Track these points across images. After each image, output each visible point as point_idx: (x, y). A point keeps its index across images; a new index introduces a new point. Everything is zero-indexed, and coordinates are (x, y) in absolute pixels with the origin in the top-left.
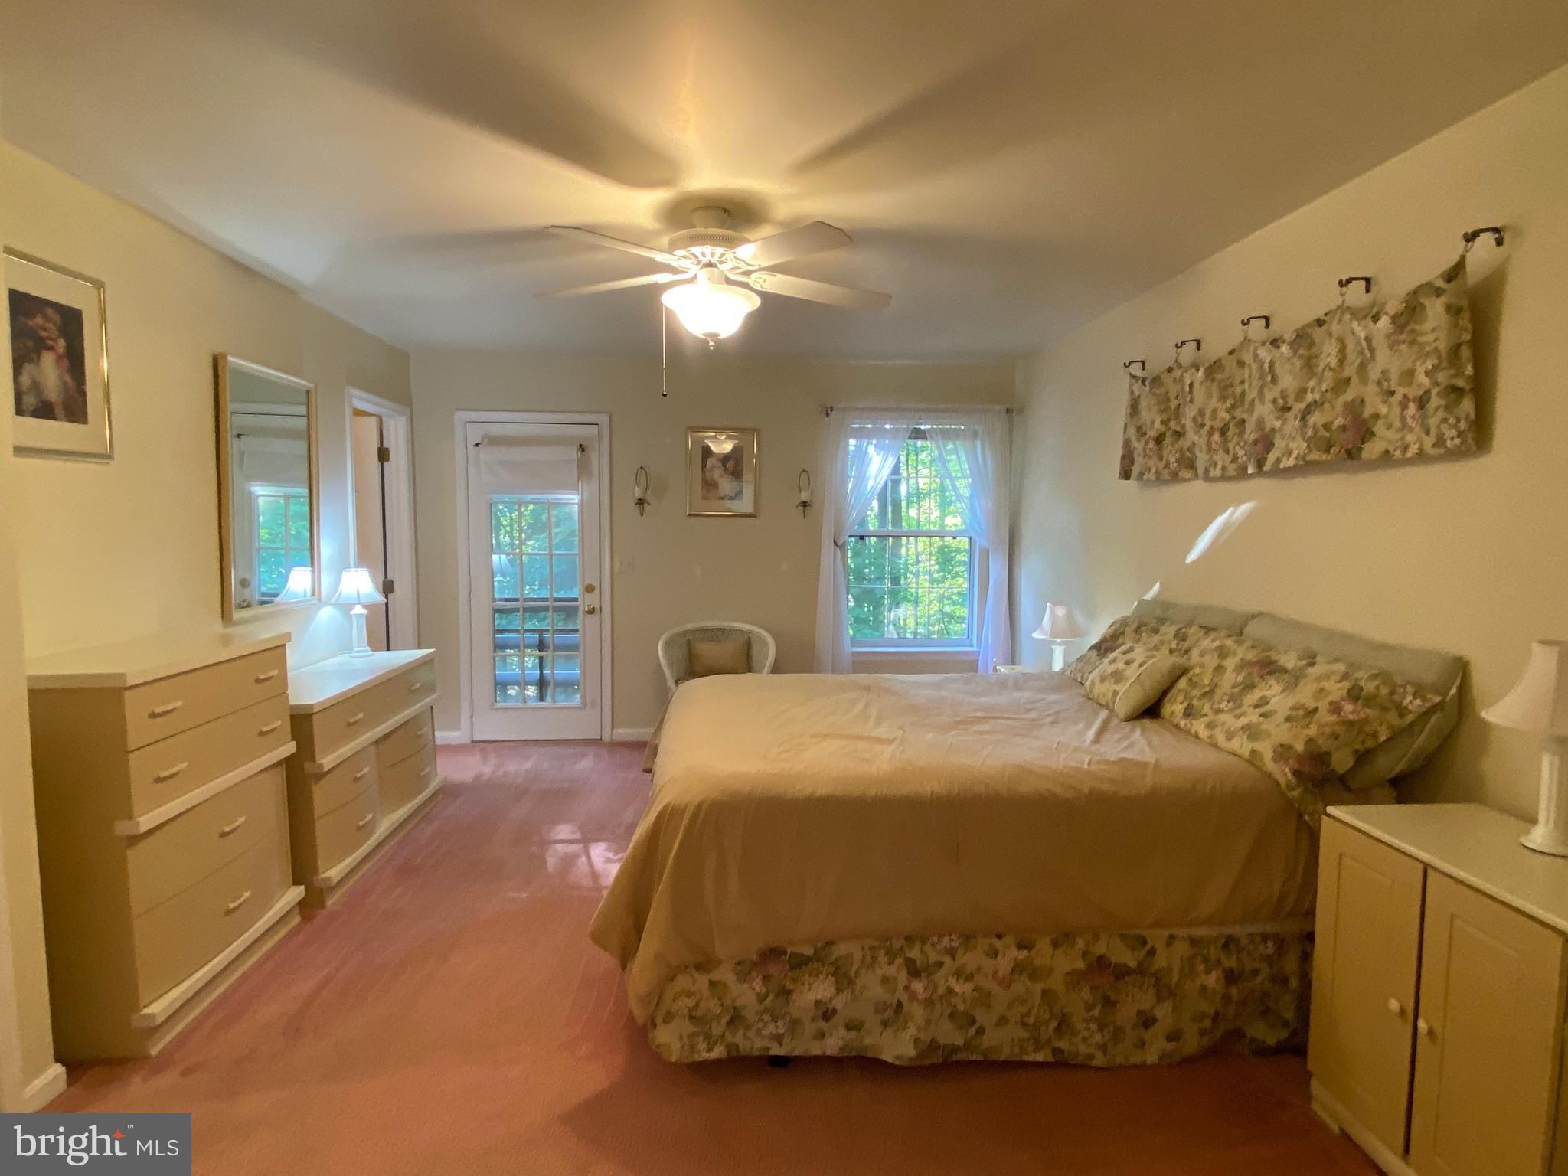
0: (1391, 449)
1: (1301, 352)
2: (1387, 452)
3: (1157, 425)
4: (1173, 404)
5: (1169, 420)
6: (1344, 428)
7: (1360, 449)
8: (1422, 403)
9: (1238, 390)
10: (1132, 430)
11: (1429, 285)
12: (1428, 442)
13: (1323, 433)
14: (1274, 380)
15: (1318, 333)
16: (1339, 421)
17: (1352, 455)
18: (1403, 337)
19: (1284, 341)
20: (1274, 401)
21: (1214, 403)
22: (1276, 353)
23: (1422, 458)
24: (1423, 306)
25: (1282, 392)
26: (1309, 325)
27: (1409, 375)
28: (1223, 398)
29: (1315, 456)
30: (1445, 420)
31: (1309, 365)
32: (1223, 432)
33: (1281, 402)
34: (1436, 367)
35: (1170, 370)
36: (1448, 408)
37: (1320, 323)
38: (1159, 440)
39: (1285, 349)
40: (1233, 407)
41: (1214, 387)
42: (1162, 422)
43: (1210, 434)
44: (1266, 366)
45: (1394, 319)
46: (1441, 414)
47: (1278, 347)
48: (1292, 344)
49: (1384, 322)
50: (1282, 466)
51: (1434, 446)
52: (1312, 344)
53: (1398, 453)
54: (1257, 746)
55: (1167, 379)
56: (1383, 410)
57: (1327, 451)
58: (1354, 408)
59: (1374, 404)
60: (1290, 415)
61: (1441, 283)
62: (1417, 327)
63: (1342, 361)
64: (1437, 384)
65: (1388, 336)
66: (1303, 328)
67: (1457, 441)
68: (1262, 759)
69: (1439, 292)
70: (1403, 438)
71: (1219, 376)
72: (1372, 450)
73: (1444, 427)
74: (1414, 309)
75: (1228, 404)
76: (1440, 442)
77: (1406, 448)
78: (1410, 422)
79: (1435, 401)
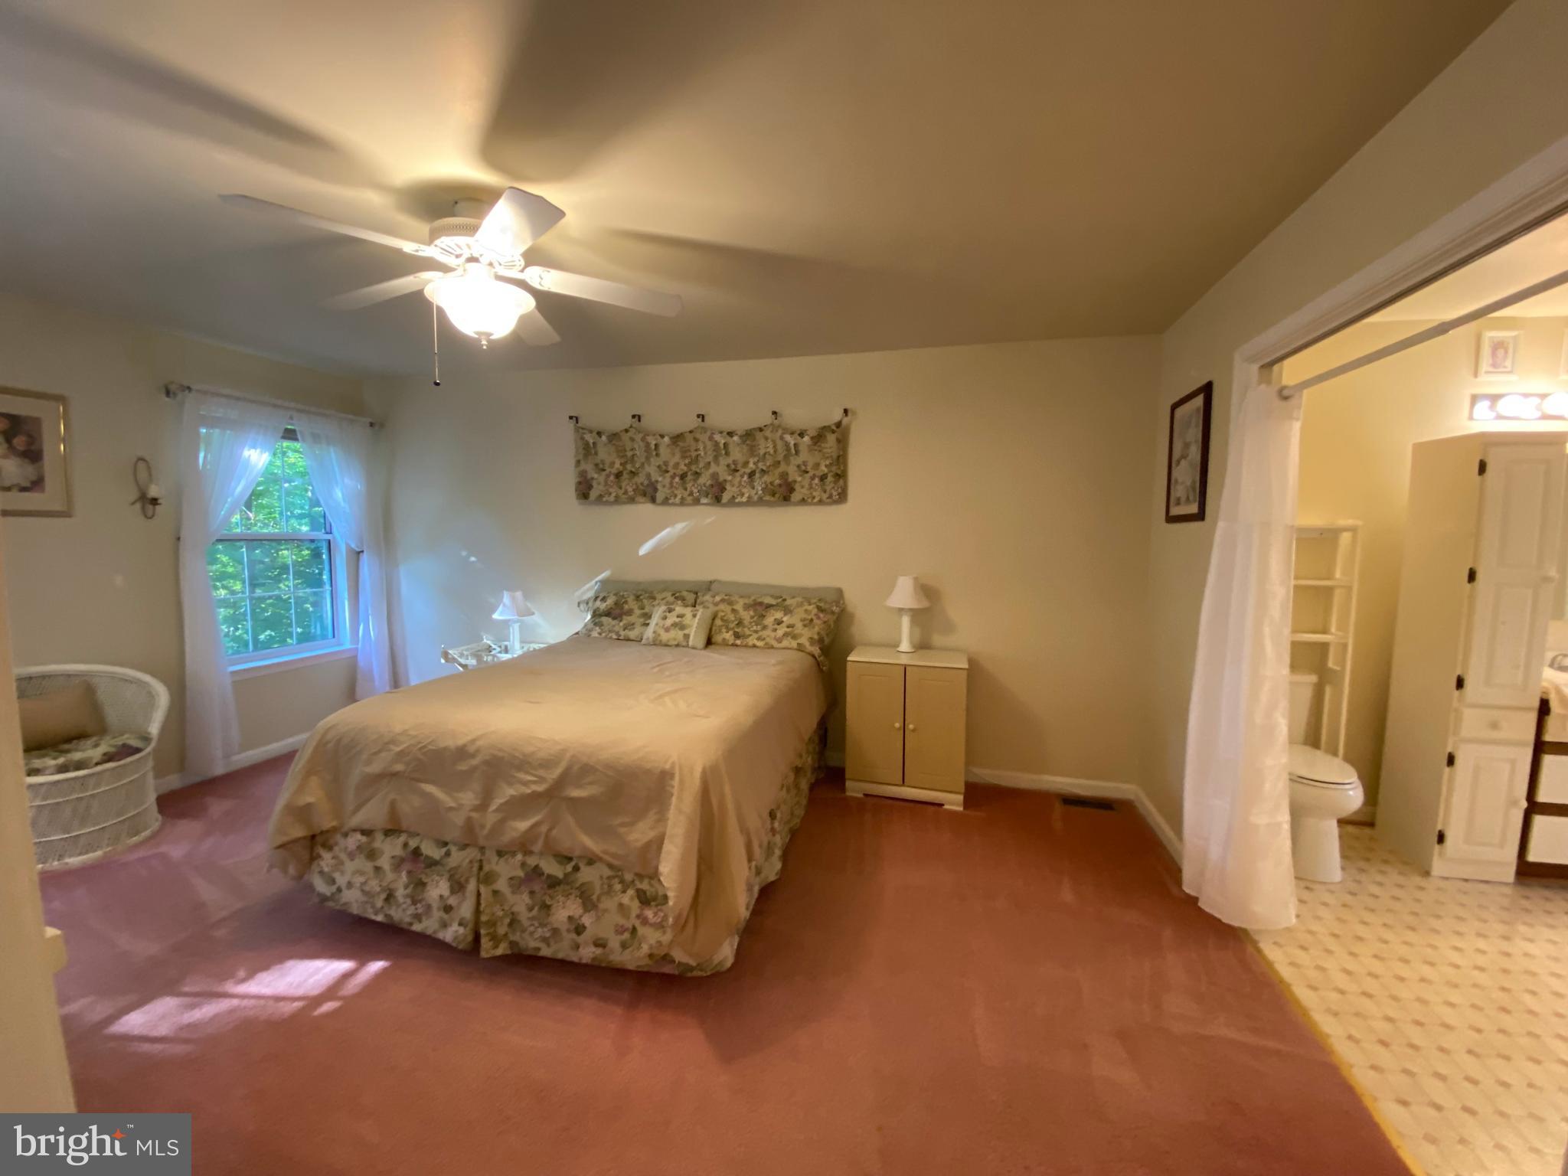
0: (806, 498)
1: (748, 442)
2: (803, 499)
3: (617, 465)
4: (629, 454)
5: (626, 463)
6: (780, 485)
7: (790, 497)
8: (823, 478)
9: (694, 454)
10: (588, 467)
11: (829, 427)
12: (825, 496)
13: (769, 486)
14: (727, 454)
15: (759, 435)
16: (777, 482)
17: (786, 499)
18: (816, 448)
19: (737, 434)
20: (728, 466)
21: (677, 458)
22: (728, 439)
23: (821, 502)
24: (825, 437)
25: (734, 461)
26: (754, 429)
27: (817, 466)
28: (684, 457)
29: (767, 498)
30: (833, 488)
31: (752, 450)
32: (683, 477)
33: (733, 467)
34: (831, 464)
35: (627, 431)
36: (835, 482)
37: (761, 430)
38: (618, 475)
39: (736, 438)
40: (690, 463)
41: (677, 451)
42: (621, 464)
43: (673, 477)
44: (722, 446)
45: (812, 438)
46: (832, 485)
47: (732, 437)
48: (741, 437)
49: (806, 439)
50: (737, 501)
51: (828, 498)
52: (754, 440)
53: (810, 500)
54: (799, 641)
55: (625, 437)
56: (799, 479)
57: (773, 495)
58: (784, 476)
59: (794, 475)
60: (737, 474)
61: (834, 428)
62: (823, 445)
63: (775, 452)
64: (831, 471)
65: (809, 446)
66: (751, 430)
67: (837, 497)
68: (805, 646)
69: (833, 432)
70: (811, 494)
71: (681, 444)
72: (796, 496)
73: (833, 491)
74: (821, 436)
75: (687, 461)
76: (830, 496)
77: (814, 498)
78: (814, 486)
79: (830, 478)
